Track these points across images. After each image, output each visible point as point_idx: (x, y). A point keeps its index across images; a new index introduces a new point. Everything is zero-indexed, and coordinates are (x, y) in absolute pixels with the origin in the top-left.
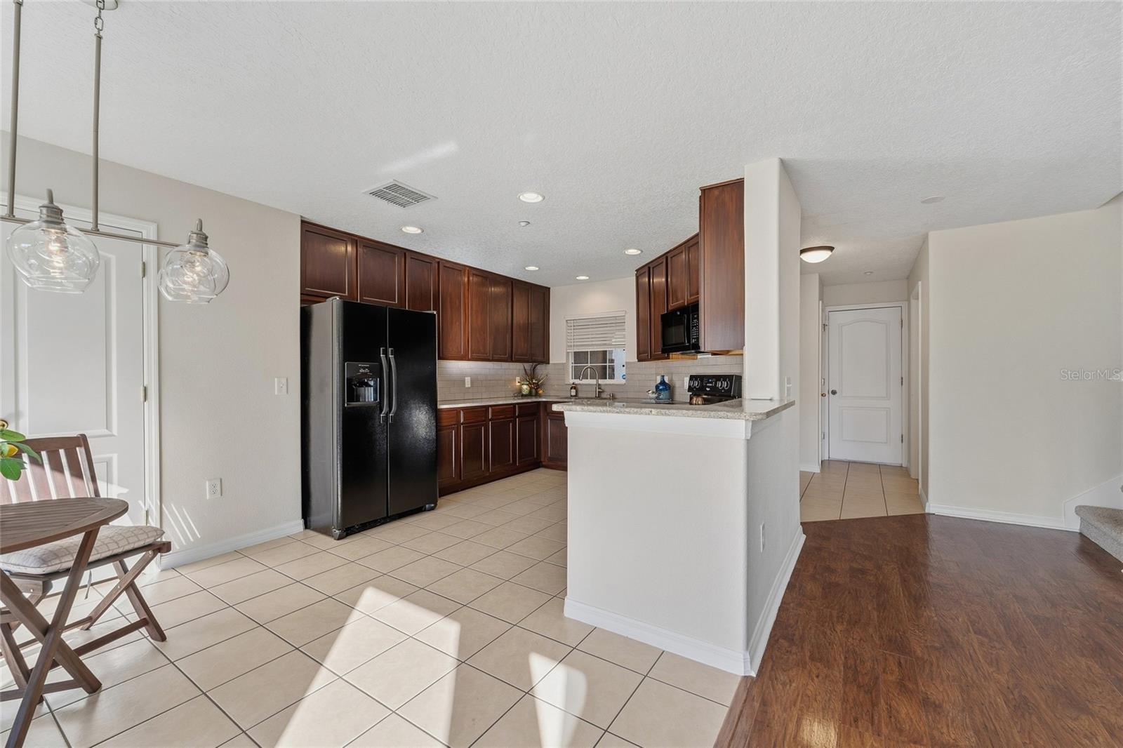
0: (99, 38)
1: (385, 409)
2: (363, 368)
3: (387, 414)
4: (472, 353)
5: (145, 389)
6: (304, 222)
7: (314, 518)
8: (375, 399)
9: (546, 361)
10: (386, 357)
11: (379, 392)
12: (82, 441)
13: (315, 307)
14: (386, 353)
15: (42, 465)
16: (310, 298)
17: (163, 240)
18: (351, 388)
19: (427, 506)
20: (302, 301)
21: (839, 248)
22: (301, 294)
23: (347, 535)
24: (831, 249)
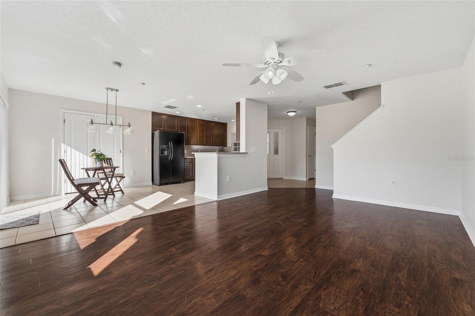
0: (116, 97)
1: (170, 157)
2: (165, 147)
3: (171, 158)
4: (199, 143)
5: (120, 150)
6: (152, 112)
7: (155, 182)
8: (167, 154)
9: (226, 146)
10: (171, 144)
11: (168, 153)
12: (111, 159)
13: (155, 132)
14: (170, 143)
15: (105, 163)
16: (153, 130)
17: (124, 125)
18: (162, 151)
19: (182, 182)
20: (152, 131)
21: (298, 112)
22: (152, 129)
23: (161, 185)
24: (296, 112)
